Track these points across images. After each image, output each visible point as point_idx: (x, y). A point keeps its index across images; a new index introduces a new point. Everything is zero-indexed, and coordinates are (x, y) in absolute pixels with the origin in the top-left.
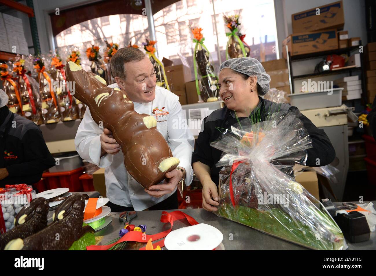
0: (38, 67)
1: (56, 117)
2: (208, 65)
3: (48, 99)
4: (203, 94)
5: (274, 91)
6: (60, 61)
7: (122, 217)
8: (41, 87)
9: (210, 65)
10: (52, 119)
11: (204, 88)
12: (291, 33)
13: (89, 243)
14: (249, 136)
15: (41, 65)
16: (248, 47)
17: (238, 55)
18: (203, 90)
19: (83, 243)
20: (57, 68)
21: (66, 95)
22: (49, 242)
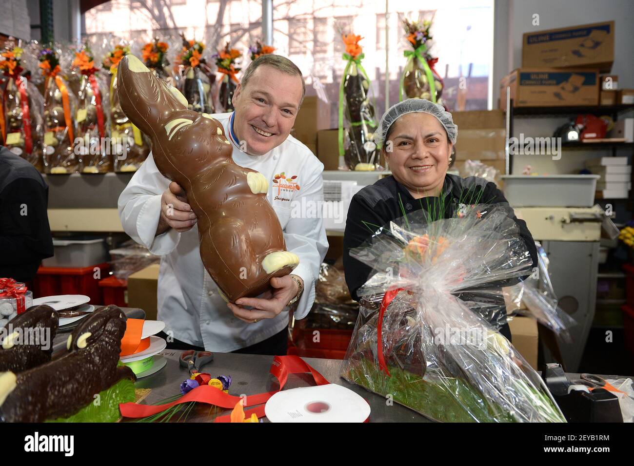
0: (46, 66)
1: (69, 164)
2: (365, 103)
3: (58, 128)
4: (350, 154)
5: (477, 165)
6: (91, 59)
7: (186, 360)
8: (48, 104)
9: (369, 104)
10: (61, 166)
11: (352, 144)
12: (519, 66)
13: (125, 398)
14: (421, 243)
15: (53, 62)
16: (441, 81)
17: (422, 93)
18: (351, 148)
19: (114, 396)
20: (84, 72)
21: (94, 124)
22: (60, 386)
